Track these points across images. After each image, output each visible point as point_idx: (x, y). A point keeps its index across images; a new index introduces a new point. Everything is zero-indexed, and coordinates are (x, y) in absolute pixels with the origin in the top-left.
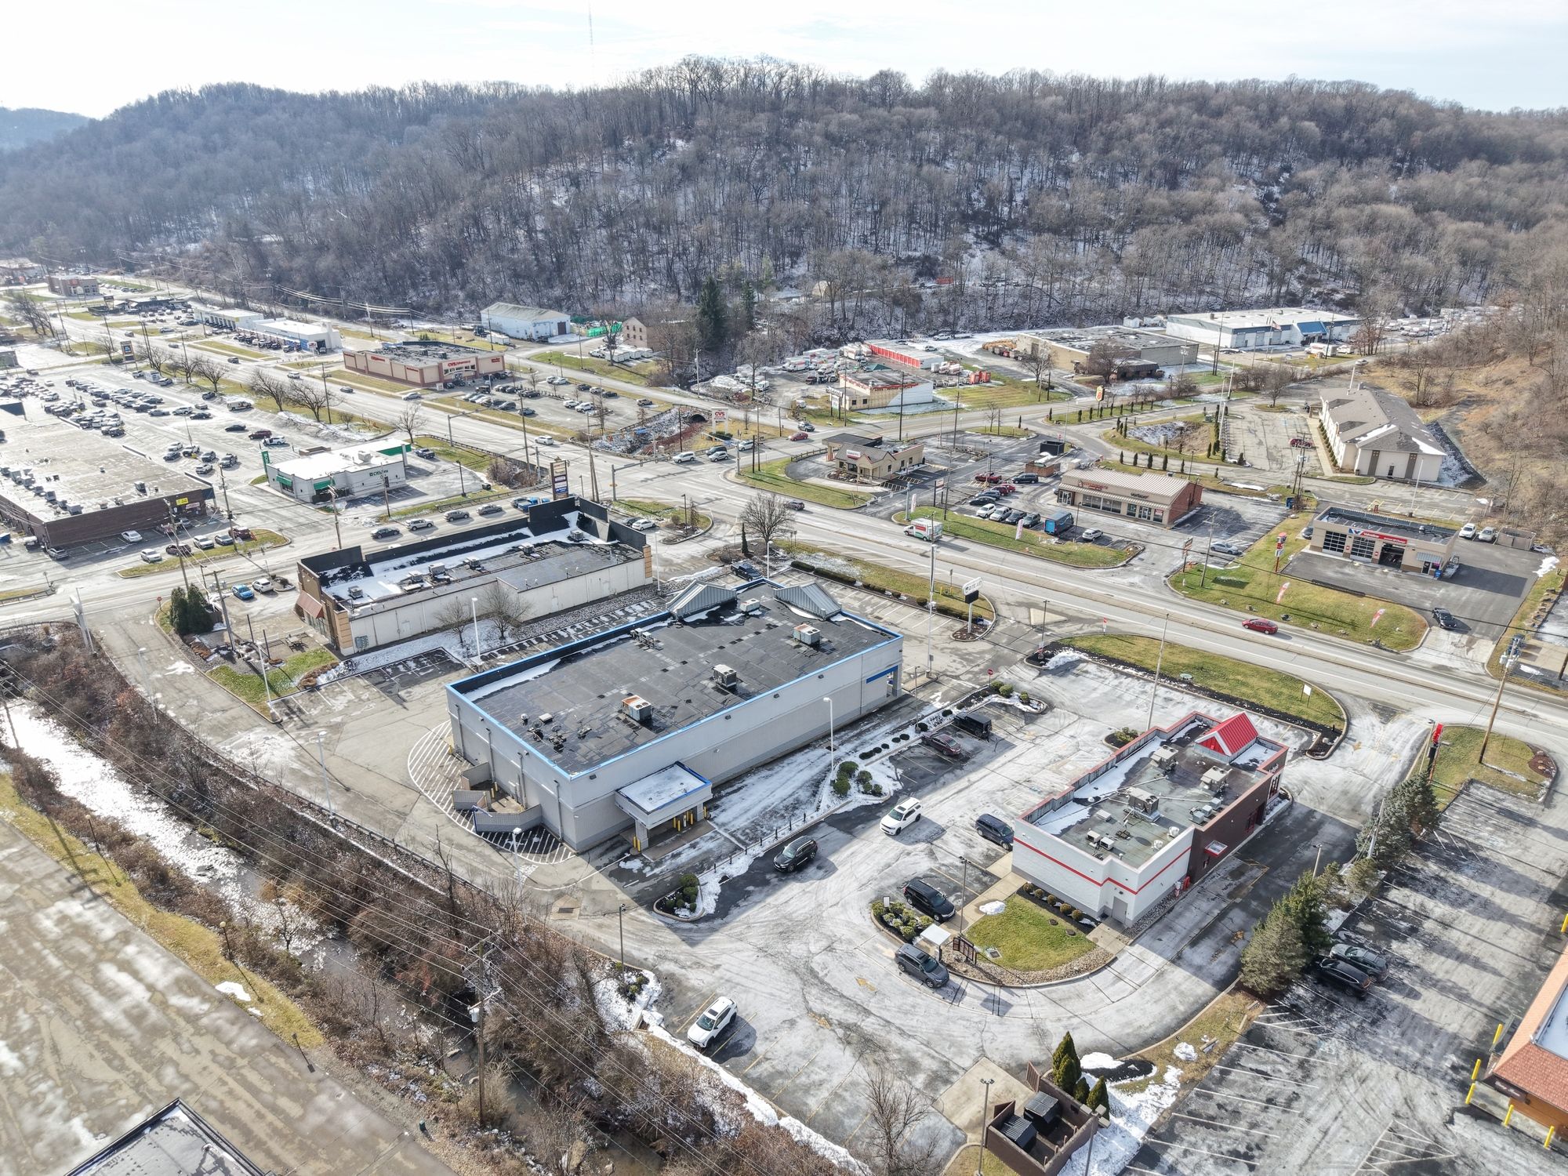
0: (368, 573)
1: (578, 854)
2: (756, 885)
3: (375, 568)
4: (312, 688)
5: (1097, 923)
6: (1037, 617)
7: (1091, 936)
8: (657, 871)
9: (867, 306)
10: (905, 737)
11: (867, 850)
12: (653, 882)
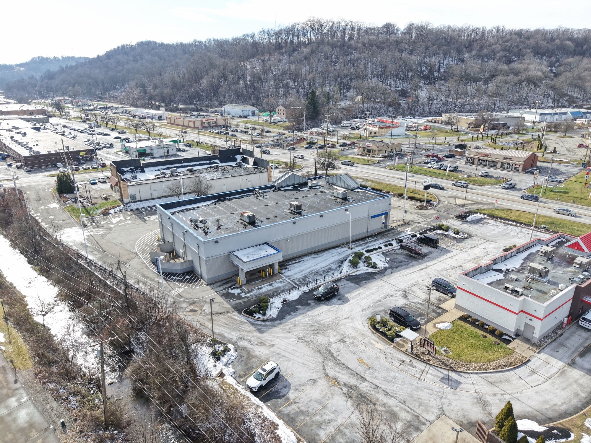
0: (143, 171)
1: (207, 285)
2: (302, 305)
3: (146, 169)
4: (106, 213)
5: (513, 339)
6: (459, 202)
7: (510, 346)
8: (248, 295)
9: (378, 106)
10: (392, 245)
11: (367, 293)
12: (245, 300)
